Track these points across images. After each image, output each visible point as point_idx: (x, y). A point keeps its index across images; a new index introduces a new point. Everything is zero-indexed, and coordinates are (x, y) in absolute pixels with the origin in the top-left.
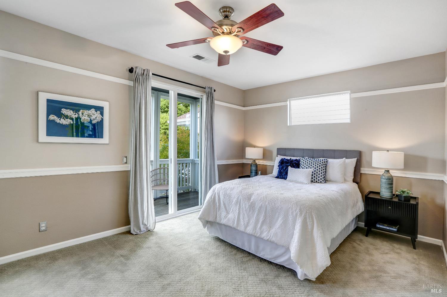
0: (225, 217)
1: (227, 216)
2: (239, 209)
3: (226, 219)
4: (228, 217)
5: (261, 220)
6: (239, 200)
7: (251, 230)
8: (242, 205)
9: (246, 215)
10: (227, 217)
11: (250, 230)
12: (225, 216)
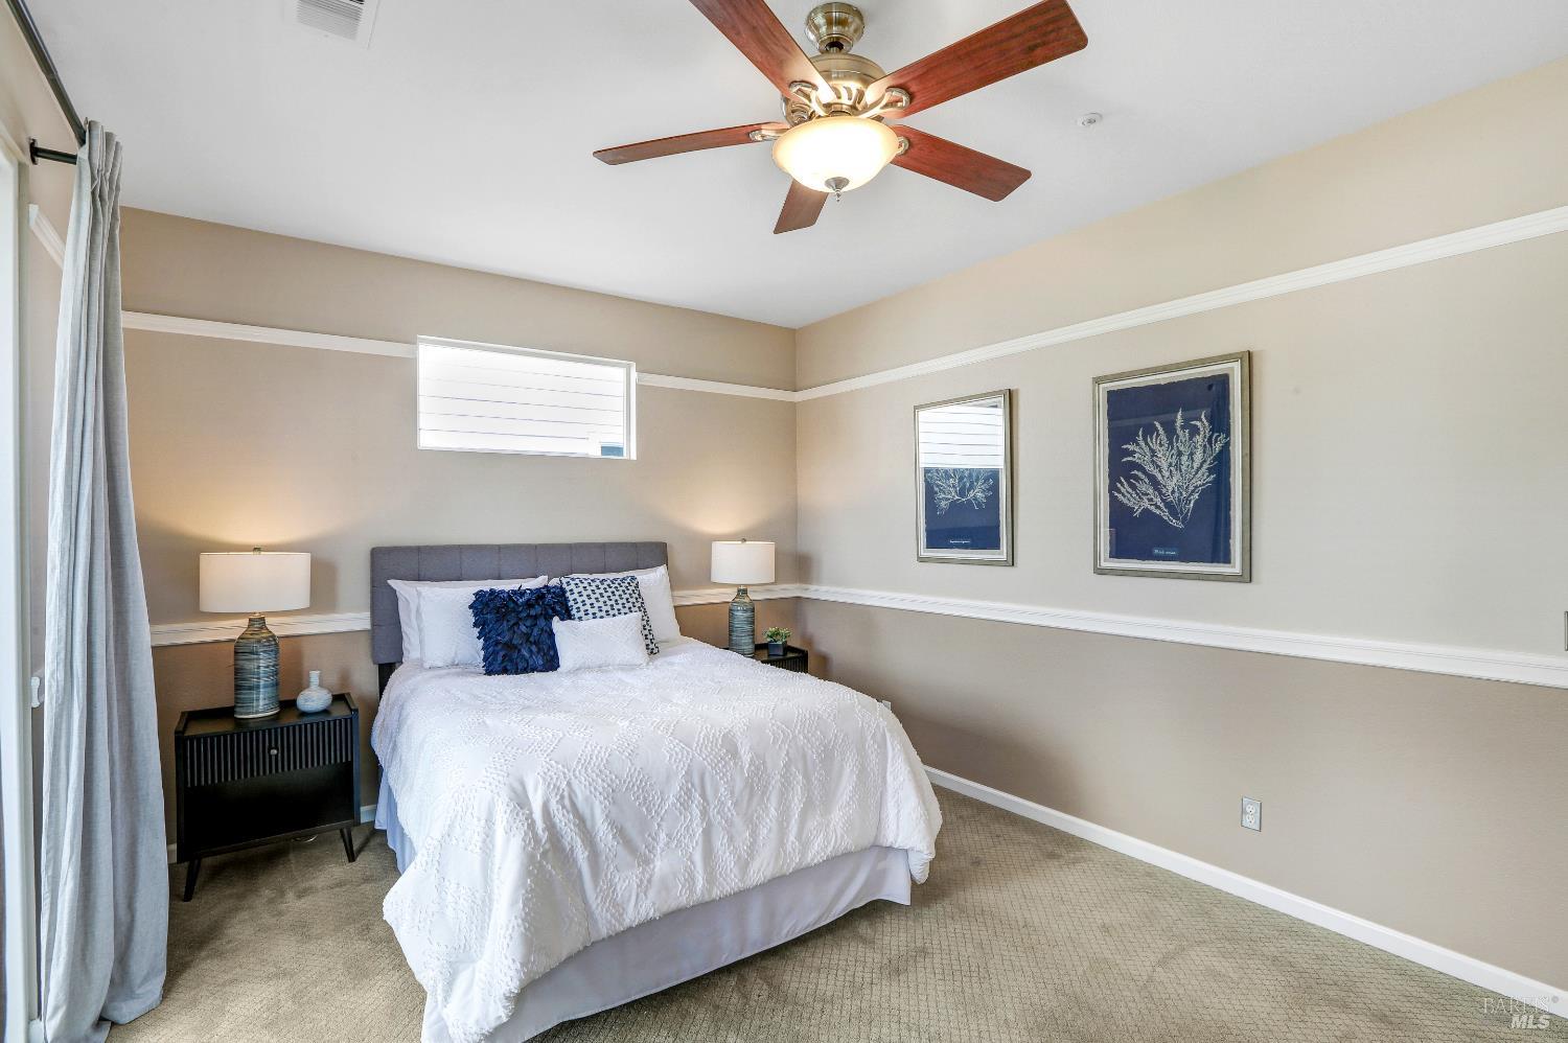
0: (644, 886)
1: (651, 876)
2: (704, 813)
3: (652, 894)
4: (656, 878)
5: (796, 807)
6: (696, 781)
7: (768, 864)
8: (716, 791)
9: (738, 820)
10: (649, 881)
11: (764, 866)
12: (641, 880)
